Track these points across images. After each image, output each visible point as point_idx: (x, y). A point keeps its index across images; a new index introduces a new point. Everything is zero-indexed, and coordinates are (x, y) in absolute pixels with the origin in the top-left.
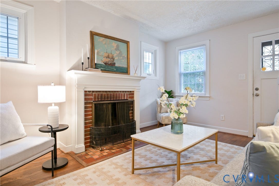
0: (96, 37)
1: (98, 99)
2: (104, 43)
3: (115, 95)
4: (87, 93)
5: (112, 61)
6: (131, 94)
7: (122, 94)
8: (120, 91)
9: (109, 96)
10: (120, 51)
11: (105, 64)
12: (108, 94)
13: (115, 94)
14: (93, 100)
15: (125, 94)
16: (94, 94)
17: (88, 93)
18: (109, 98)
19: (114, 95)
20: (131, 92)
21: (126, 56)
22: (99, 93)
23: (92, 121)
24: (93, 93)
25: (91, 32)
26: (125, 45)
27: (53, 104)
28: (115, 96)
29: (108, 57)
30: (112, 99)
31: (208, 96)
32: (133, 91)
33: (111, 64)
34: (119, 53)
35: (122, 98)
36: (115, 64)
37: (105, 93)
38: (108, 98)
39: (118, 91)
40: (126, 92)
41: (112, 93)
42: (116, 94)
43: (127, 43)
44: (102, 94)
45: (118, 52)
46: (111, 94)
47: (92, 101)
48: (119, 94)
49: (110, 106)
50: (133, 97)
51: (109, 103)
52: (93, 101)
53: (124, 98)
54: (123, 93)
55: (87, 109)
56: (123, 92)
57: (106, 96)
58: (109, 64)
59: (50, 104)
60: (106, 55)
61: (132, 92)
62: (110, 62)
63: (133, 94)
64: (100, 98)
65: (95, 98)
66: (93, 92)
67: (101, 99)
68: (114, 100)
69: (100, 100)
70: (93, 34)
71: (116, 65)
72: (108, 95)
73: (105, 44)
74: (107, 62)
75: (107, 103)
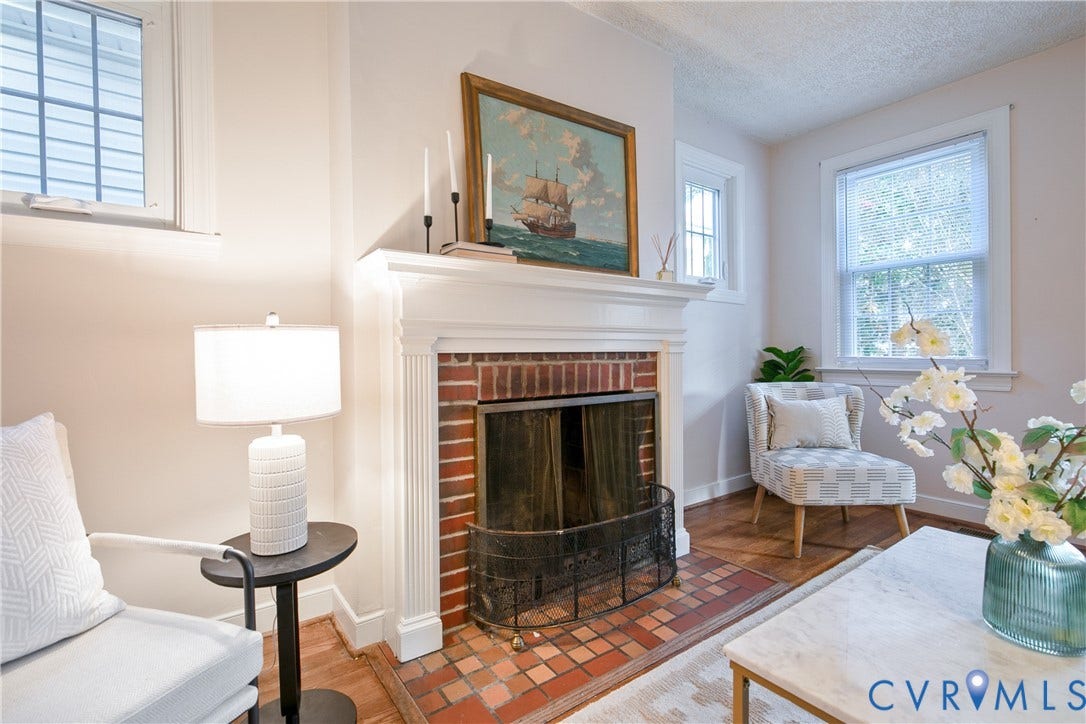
0: (488, 104)
1: (502, 389)
2: (525, 131)
3: (576, 373)
4: (449, 366)
5: (563, 217)
6: (646, 364)
7: (605, 368)
8: (600, 355)
9: (550, 375)
10: (595, 171)
11: (532, 226)
12: (547, 366)
13: (576, 368)
14: (479, 398)
15: (618, 365)
16: (485, 370)
17: (454, 363)
18: (551, 387)
19: (570, 373)
20: (643, 355)
21: (621, 194)
22: (506, 363)
23: (473, 495)
24: (480, 364)
25: (466, 78)
26: (618, 143)
27: (277, 429)
28: (576, 379)
29: (543, 196)
30: (564, 392)
31: (1008, 370)
32: (654, 354)
33: (554, 228)
34: (593, 179)
35: (605, 383)
36: (572, 228)
37: (534, 363)
38: (544, 384)
39: (588, 355)
40: (622, 355)
41: (562, 362)
42: (582, 367)
43: (624, 134)
44: (519, 369)
45: (585, 176)
46: (560, 367)
47: (475, 403)
48: (594, 367)
49: (555, 424)
50: (653, 381)
51: (550, 411)
52: (480, 403)
53: (613, 386)
54: (611, 362)
55: (450, 442)
56: (611, 355)
57: (537, 376)
58: (546, 229)
59: (263, 429)
60: (536, 187)
61: (649, 359)
62: (552, 221)
63: (654, 367)
64: (509, 385)
65: (487, 387)
66: (479, 357)
67: (514, 390)
68: (571, 393)
69: (509, 396)
70: (474, 90)
71: (581, 234)
72: (544, 370)
73: (530, 136)
74: (538, 218)
75: (542, 410)
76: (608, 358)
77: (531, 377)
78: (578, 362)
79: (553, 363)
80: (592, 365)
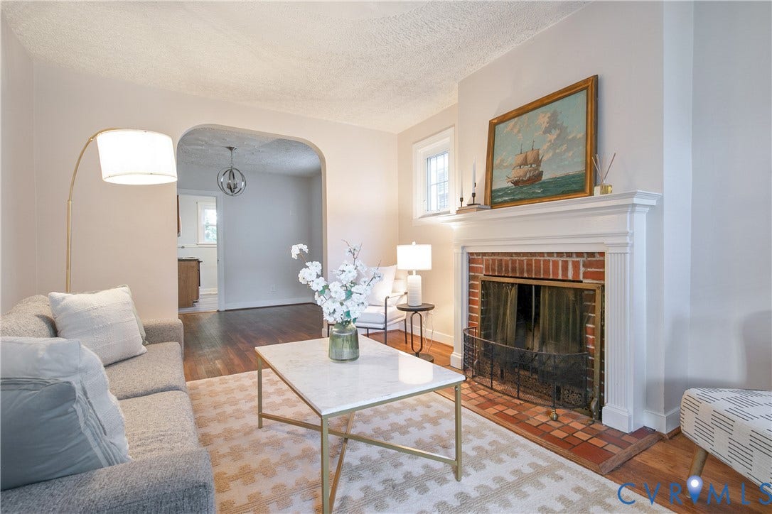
1: (493, 270)
3: (534, 265)
4: (472, 258)
5: (535, 170)
6: (595, 262)
7: (555, 263)
8: (550, 254)
9: (517, 265)
11: (516, 183)
12: (516, 260)
13: (542, 262)
14: (484, 273)
15: (567, 261)
16: (486, 260)
17: (475, 257)
18: (518, 272)
19: (529, 265)
20: (592, 254)
21: (581, 134)
22: (495, 257)
24: (484, 257)
28: (534, 268)
29: (525, 163)
30: (526, 275)
32: (602, 254)
33: (529, 180)
34: (559, 135)
35: (555, 273)
36: (541, 174)
37: (508, 258)
38: (514, 270)
39: (542, 254)
40: (570, 255)
41: (524, 258)
42: (538, 262)
44: (501, 260)
46: (523, 261)
47: (482, 275)
48: (547, 262)
49: (513, 293)
50: (601, 275)
51: (513, 284)
52: (485, 275)
53: (562, 275)
54: (560, 260)
55: (472, 291)
56: (560, 254)
57: (510, 266)
58: (524, 182)
60: (520, 159)
61: (598, 258)
62: (528, 175)
63: (602, 264)
64: (496, 269)
65: (487, 269)
66: (484, 254)
67: (499, 271)
68: (530, 276)
69: (497, 274)
70: (493, 126)
71: (545, 177)
72: (514, 262)
74: (521, 176)
75: (508, 283)
76: (557, 256)
77: (507, 266)
78: (535, 258)
79: (519, 258)
80: (545, 261)
